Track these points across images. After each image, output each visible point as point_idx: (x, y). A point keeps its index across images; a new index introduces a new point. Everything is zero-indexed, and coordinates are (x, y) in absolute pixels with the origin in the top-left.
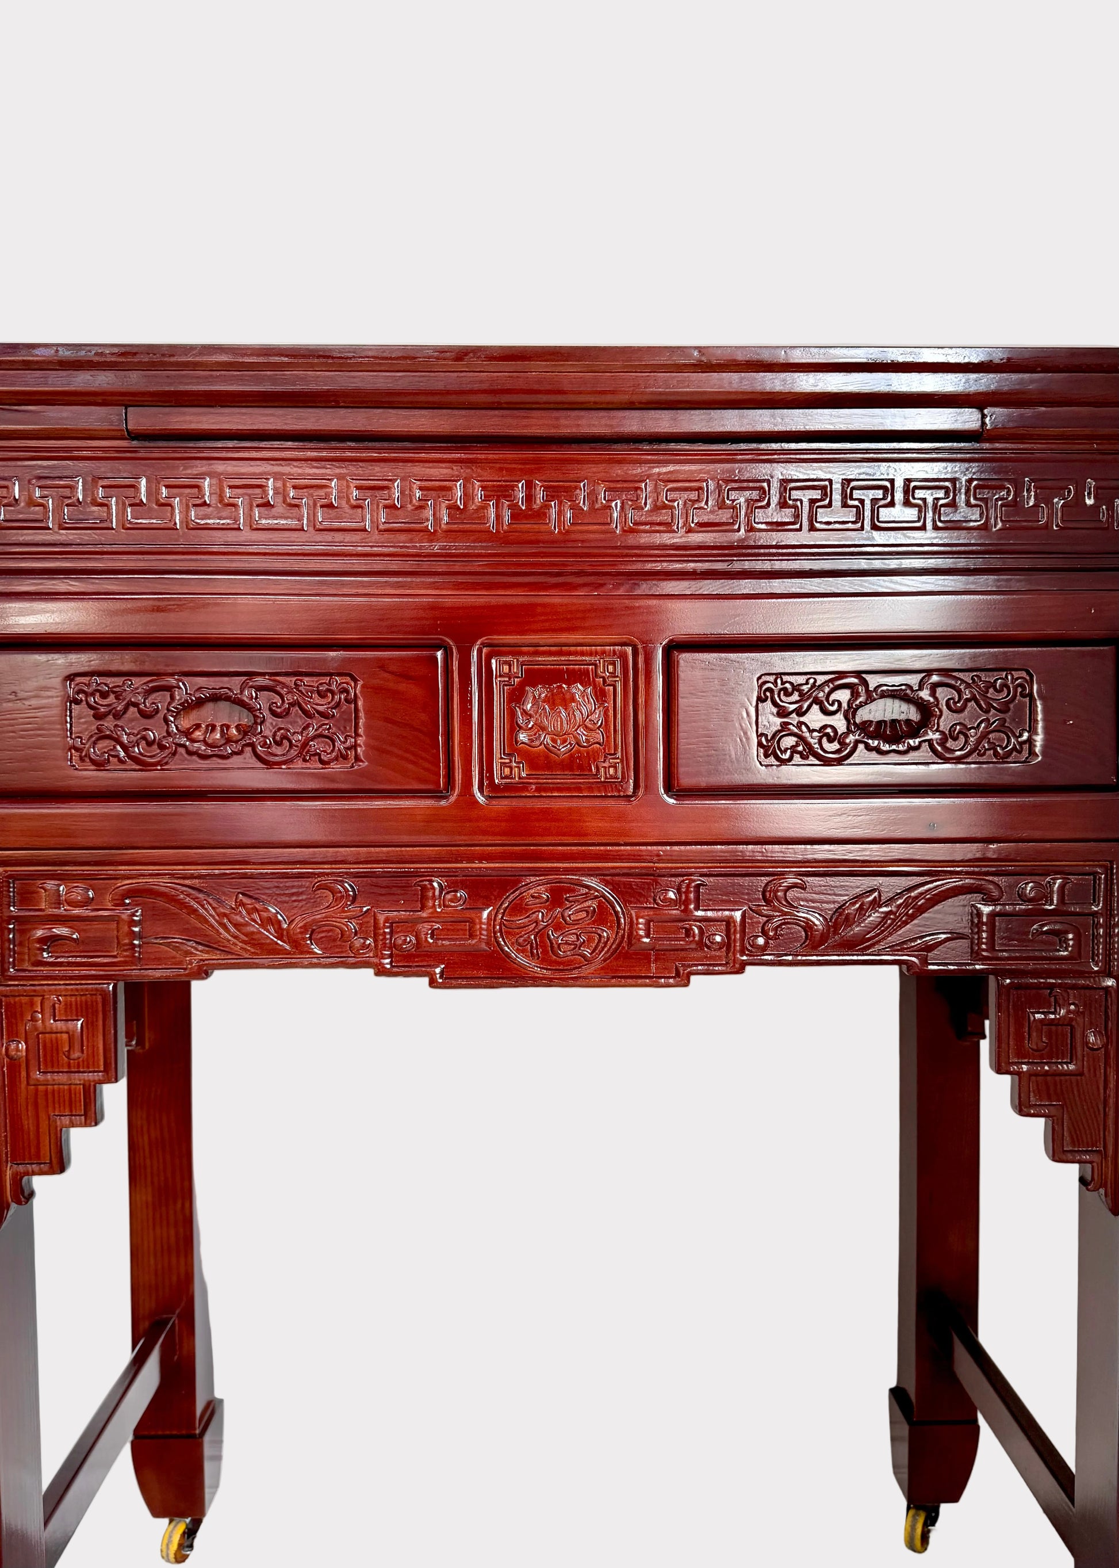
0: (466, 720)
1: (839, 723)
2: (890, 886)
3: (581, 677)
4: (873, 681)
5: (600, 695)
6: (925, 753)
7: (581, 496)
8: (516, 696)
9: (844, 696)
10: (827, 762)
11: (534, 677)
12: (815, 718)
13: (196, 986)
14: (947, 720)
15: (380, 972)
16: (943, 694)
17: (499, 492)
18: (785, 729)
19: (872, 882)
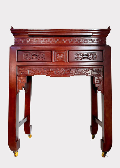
0: (53, 56)
1: (81, 57)
2: (85, 69)
3: (62, 53)
4: (84, 53)
5: (63, 55)
6: (88, 59)
7: (62, 40)
8: (57, 55)
9: (82, 55)
10: (80, 60)
11: (58, 53)
12: (80, 56)
13: (33, 76)
14: (90, 56)
15: (46, 75)
16: (89, 54)
18: (77, 57)
19: (84, 69)
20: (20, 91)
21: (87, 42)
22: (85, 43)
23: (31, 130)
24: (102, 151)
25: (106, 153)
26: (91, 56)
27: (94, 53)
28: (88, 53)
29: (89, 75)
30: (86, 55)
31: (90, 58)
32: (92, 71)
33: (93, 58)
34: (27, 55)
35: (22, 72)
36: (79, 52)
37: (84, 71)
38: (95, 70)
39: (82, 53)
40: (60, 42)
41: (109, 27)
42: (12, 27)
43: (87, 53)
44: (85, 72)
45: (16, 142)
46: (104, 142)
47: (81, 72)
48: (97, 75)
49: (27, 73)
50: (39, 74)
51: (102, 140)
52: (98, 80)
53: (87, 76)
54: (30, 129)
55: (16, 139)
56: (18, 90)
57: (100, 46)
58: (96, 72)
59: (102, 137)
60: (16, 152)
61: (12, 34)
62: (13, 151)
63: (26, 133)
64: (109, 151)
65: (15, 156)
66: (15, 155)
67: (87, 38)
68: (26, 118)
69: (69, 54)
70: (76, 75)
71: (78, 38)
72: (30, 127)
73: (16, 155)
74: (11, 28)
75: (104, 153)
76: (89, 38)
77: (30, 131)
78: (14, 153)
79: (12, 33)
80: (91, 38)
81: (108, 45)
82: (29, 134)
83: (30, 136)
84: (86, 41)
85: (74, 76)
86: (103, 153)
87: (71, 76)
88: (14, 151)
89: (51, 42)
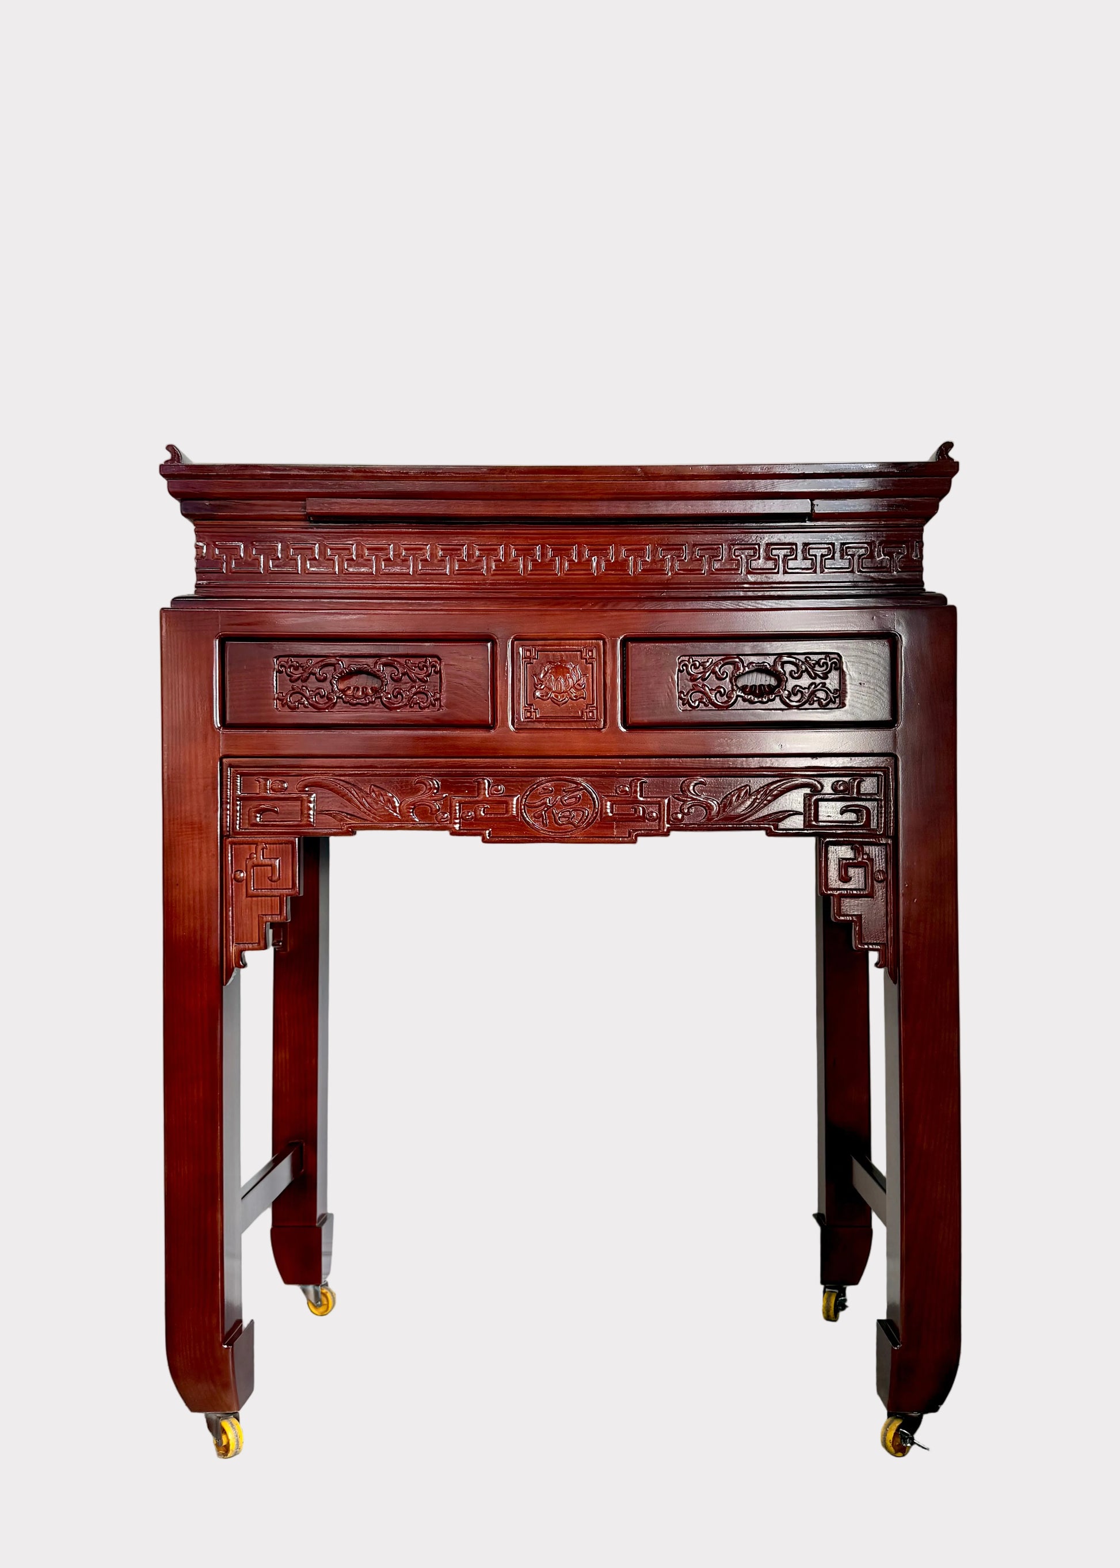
0: (505, 682)
1: (726, 685)
2: (757, 783)
4: (748, 660)
5: (585, 670)
6: (777, 703)
7: (574, 553)
9: (729, 668)
10: (719, 708)
12: (712, 681)
14: (791, 683)
15: (454, 833)
16: (789, 668)
17: (526, 552)
18: (696, 689)
19: (745, 781)
20: (249, 956)
21: (770, 564)
22: (751, 578)
23: (330, 1254)
24: (884, 1411)
25: (913, 1425)
26: (805, 681)
27: (823, 656)
28: (780, 655)
29: (781, 825)
30: (761, 669)
31: (794, 692)
32: (807, 797)
33: (821, 695)
34: (297, 674)
35: (262, 811)
36: (709, 647)
37: (749, 794)
38: (828, 789)
39: (728, 656)
40: (561, 567)
41: (948, 446)
42: (171, 448)
43: (770, 660)
44: (753, 809)
45: (230, 1344)
46: (895, 1344)
47: (725, 805)
48: (842, 825)
49: (304, 812)
50: (391, 819)
51: (884, 1327)
52: (852, 871)
53: (770, 833)
54: (324, 1249)
55: (228, 1327)
56: (233, 949)
57: (871, 602)
58: (840, 805)
59: (890, 1309)
60: (225, 1424)
61: (176, 504)
62: (200, 1418)
63: (289, 1278)
64: (935, 1409)
65: (224, 1450)
66: (218, 1445)
67: (767, 538)
68: (286, 1164)
69: (632, 665)
70: (687, 828)
71: (699, 538)
72: (319, 1231)
73: (227, 1448)
74: (168, 456)
75: (897, 1423)
76: (788, 538)
77: (324, 1259)
78: (216, 1429)
79: (174, 494)
80: (799, 539)
81: (938, 591)
82: (311, 1288)
83: (320, 1303)
84: (761, 563)
85: (667, 834)
86: (887, 1427)
87: (649, 834)
88: (214, 1416)
89: (487, 566)
